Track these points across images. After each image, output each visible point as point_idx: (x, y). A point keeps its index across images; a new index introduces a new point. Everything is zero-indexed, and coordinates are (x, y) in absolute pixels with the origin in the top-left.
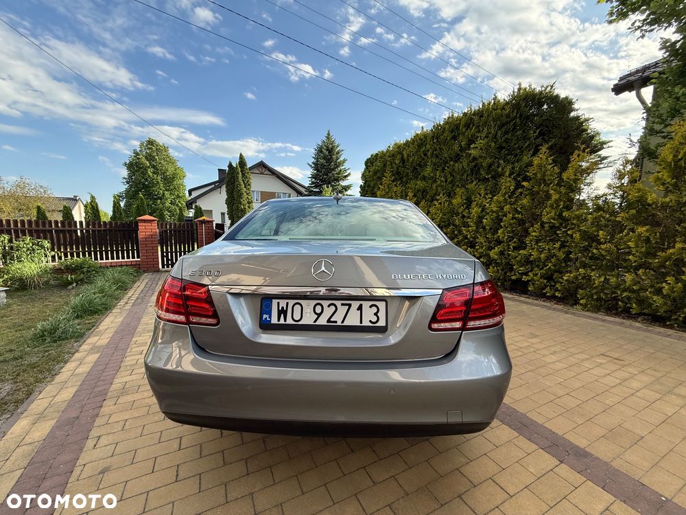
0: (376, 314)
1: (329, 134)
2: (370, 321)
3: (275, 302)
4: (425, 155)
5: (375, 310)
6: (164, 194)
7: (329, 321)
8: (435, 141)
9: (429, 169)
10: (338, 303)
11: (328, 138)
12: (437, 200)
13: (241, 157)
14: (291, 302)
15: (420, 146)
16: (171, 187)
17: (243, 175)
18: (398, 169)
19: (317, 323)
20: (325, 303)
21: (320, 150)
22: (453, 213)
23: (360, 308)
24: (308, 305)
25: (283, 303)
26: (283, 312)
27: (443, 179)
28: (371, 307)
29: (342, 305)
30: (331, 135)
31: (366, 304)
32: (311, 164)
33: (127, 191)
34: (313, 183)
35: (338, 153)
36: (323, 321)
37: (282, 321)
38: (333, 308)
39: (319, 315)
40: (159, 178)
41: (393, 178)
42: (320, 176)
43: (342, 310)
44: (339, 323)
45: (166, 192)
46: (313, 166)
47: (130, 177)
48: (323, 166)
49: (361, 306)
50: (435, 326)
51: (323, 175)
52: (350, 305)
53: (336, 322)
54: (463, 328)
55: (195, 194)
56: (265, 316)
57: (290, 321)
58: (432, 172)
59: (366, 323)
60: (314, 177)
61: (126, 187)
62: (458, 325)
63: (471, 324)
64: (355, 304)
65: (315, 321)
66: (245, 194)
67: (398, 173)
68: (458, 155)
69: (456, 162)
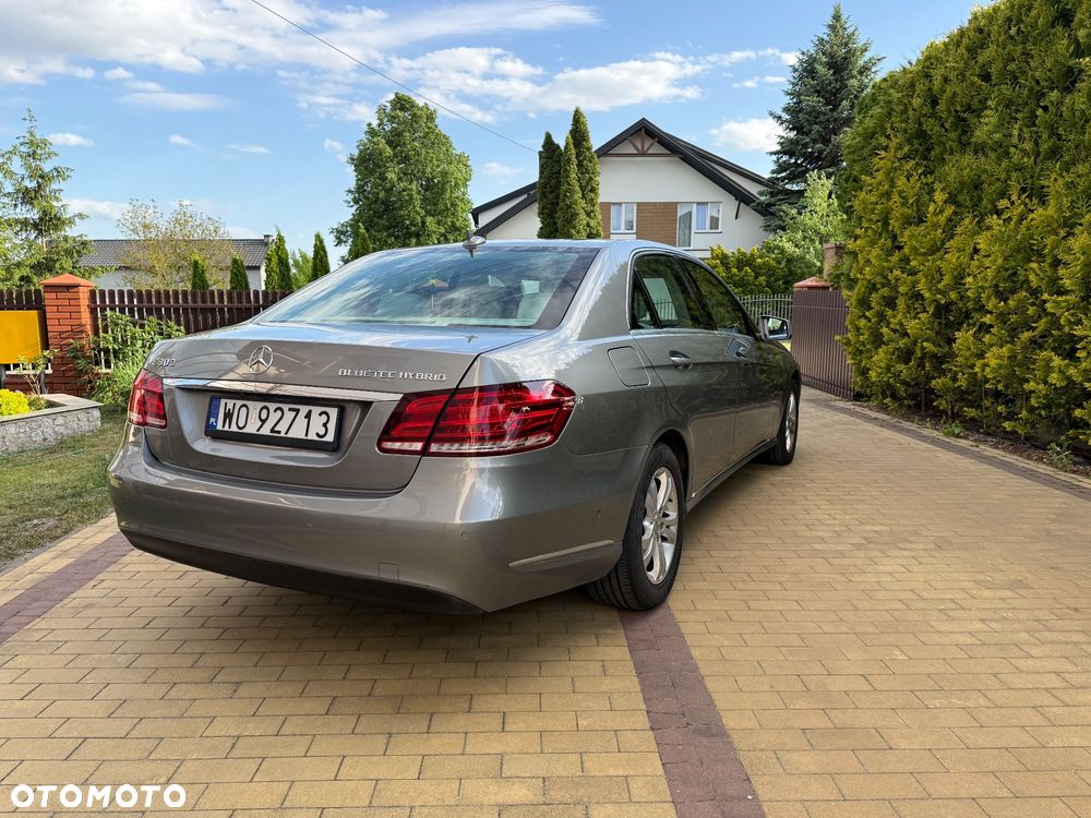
0: (325, 425)
1: (837, 17)
2: (317, 434)
3: (223, 401)
4: (986, 77)
5: (324, 417)
6: (424, 223)
7: (272, 431)
8: (1013, 31)
9: (990, 118)
10: (285, 407)
11: (833, 28)
12: (999, 213)
13: (577, 118)
14: (239, 403)
15: (973, 51)
16: (441, 207)
17: (580, 165)
18: (920, 124)
19: (260, 432)
20: (272, 406)
21: (808, 70)
22: (1029, 251)
23: (308, 416)
24: (255, 406)
25: (230, 403)
26: (228, 415)
27: (1028, 146)
28: (320, 414)
29: (290, 410)
30: (844, 18)
31: (316, 410)
32: (779, 112)
33: (356, 221)
34: (781, 168)
35: (864, 70)
36: (266, 431)
37: (226, 428)
38: (279, 412)
39: (263, 421)
40: (414, 186)
41: (906, 149)
42: (805, 146)
43: (289, 415)
44: (282, 435)
45: (429, 219)
46: (786, 116)
47: (360, 189)
48: (815, 115)
49: (310, 412)
50: (388, 445)
51: (815, 141)
52: (297, 411)
53: (279, 432)
54: (425, 452)
55: (485, 219)
56: (212, 420)
57: (234, 428)
58: (999, 126)
59: (312, 436)
60: (788, 148)
61: (353, 210)
62: (418, 446)
63: (434, 448)
64: (304, 409)
65: (258, 430)
66: (583, 216)
67: (921, 135)
68: (1070, 69)
69: (1068, 90)
